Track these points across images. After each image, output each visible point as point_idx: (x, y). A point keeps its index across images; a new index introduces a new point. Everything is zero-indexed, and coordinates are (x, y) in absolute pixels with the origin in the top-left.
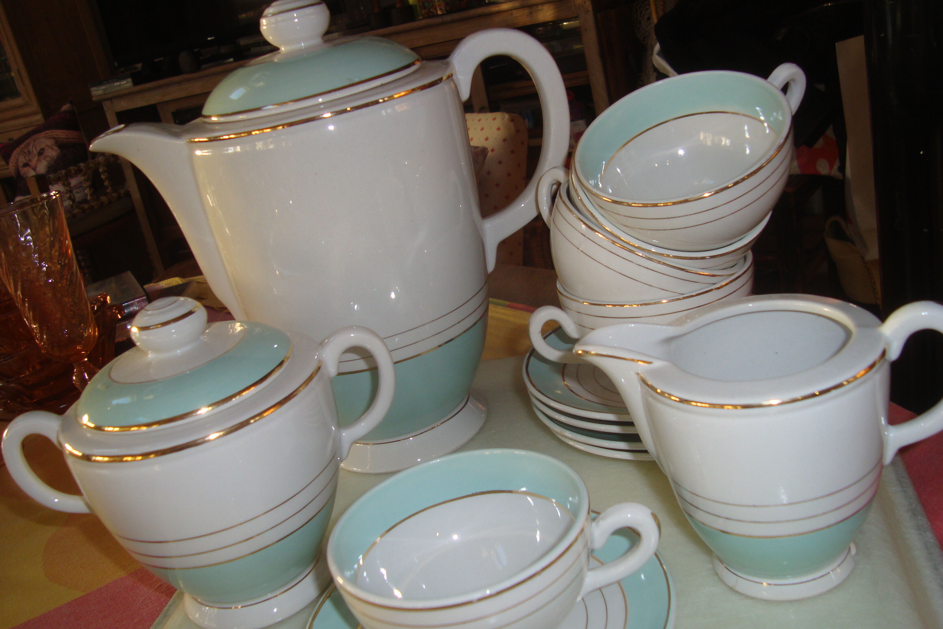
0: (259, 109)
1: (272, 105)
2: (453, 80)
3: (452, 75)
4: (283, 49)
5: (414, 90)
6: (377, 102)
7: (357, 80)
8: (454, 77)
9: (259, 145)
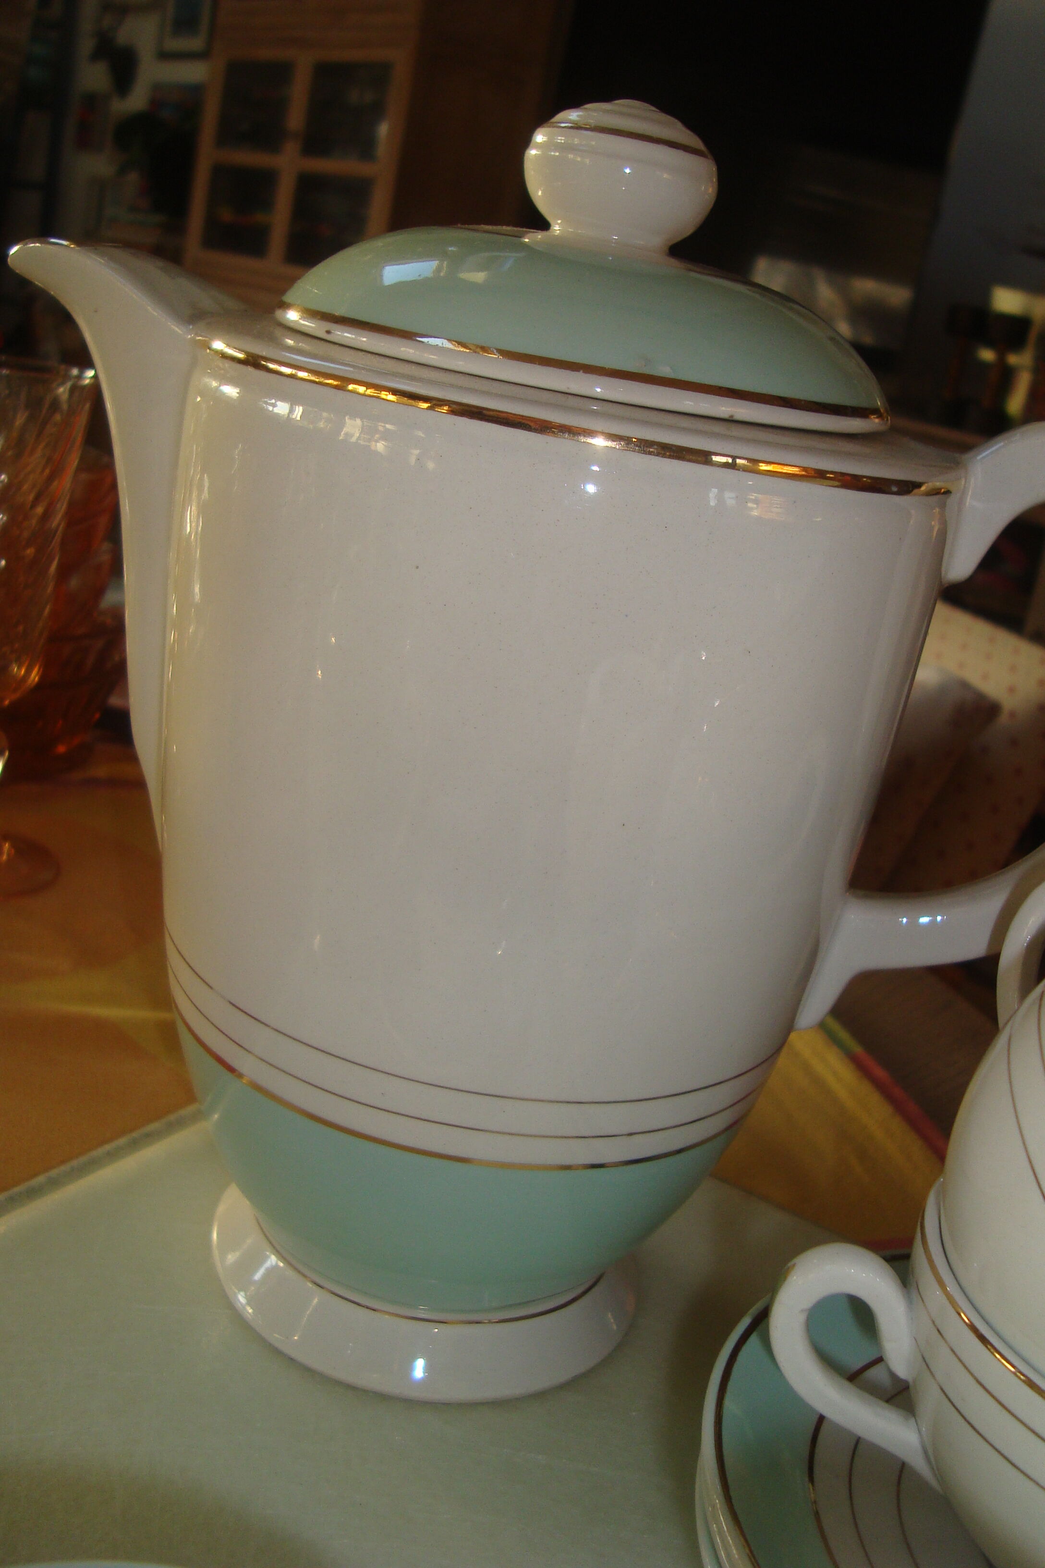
0: (408, 335)
1: (449, 340)
2: (943, 506)
3: (948, 492)
4: (557, 228)
5: (820, 475)
6: (703, 457)
7: (665, 371)
8: (952, 500)
9: (353, 428)
